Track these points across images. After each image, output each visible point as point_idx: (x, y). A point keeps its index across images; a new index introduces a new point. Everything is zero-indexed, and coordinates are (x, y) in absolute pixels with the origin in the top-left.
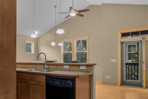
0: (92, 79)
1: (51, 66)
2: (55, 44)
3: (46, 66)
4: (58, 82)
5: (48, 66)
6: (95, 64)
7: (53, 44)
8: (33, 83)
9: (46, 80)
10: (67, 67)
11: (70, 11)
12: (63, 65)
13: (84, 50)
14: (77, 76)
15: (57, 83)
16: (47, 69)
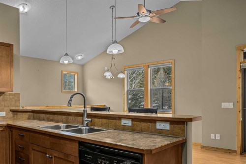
0: (184, 152)
1: (96, 119)
2: (111, 75)
3: (86, 119)
4: (105, 160)
5: (90, 120)
6: (191, 120)
7: (108, 75)
8: (56, 155)
9: (80, 151)
10: (129, 123)
11: (138, 14)
12: (120, 118)
13: (167, 84)
14: (147, 150)
15: (101, 162)
16: (87, 126)
